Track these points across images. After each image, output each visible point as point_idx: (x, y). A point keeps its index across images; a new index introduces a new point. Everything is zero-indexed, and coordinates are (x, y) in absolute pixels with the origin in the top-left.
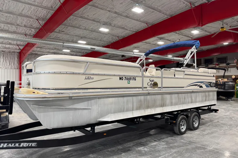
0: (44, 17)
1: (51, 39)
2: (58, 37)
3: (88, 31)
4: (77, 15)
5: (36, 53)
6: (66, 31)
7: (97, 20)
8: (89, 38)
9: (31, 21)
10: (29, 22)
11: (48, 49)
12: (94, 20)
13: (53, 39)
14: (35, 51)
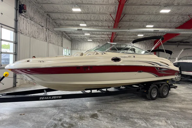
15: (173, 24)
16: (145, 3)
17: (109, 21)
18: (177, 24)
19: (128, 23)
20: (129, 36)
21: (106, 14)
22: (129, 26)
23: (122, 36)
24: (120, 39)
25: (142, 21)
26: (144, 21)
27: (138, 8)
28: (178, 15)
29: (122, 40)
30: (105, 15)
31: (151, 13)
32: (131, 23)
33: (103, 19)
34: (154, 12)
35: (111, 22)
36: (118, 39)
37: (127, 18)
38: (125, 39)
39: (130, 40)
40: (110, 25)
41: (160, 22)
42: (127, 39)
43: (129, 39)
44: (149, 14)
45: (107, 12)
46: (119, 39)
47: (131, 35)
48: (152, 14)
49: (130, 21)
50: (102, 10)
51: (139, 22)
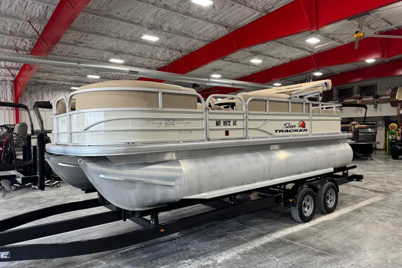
0: (41, 16)
1: (63, 56)
2: (75, 52)
3: (124, 42)
4: (99, 13)
5: (44, 81)
6: (87, 41)
7: (137, 21)
8: (130, 54)
9: (21, 24)
10: (16, 26)
11: (64, 74)
12: (130, 21)
13: (67, 56)
14: (40, 79)
15: (154, 63)
16: (115, 15)
17: (23, 35)
18: (161, 62)
19: (70, 48)
20: (63, 76)
21: (18, 18)
22: (70, 54)
23: (47, 74)
24: (41, 81)
25: (101, 48)
26: (106, 50)
27: (99, 20)
28: (166, 48)
29: (45, 84)
30: (13, 20)
31: (122, 36)
32: (77, 50)
33: (4, 30)
34: (128, 35)
35: (26, 40)
36: (34, 80)
37: (69, 36)
38: (54, 82)
39: (64, 85)
40: (21, 44)
41: (135, 55)
42: (57, 82)
43: (62, 82)
44: (119, 38)
45: (21, 15)
46: (38, 80)
47: (71, 75)
48: (123, 38)
49: (74, 44)
50: (7, 6)
51: (95, 49)
